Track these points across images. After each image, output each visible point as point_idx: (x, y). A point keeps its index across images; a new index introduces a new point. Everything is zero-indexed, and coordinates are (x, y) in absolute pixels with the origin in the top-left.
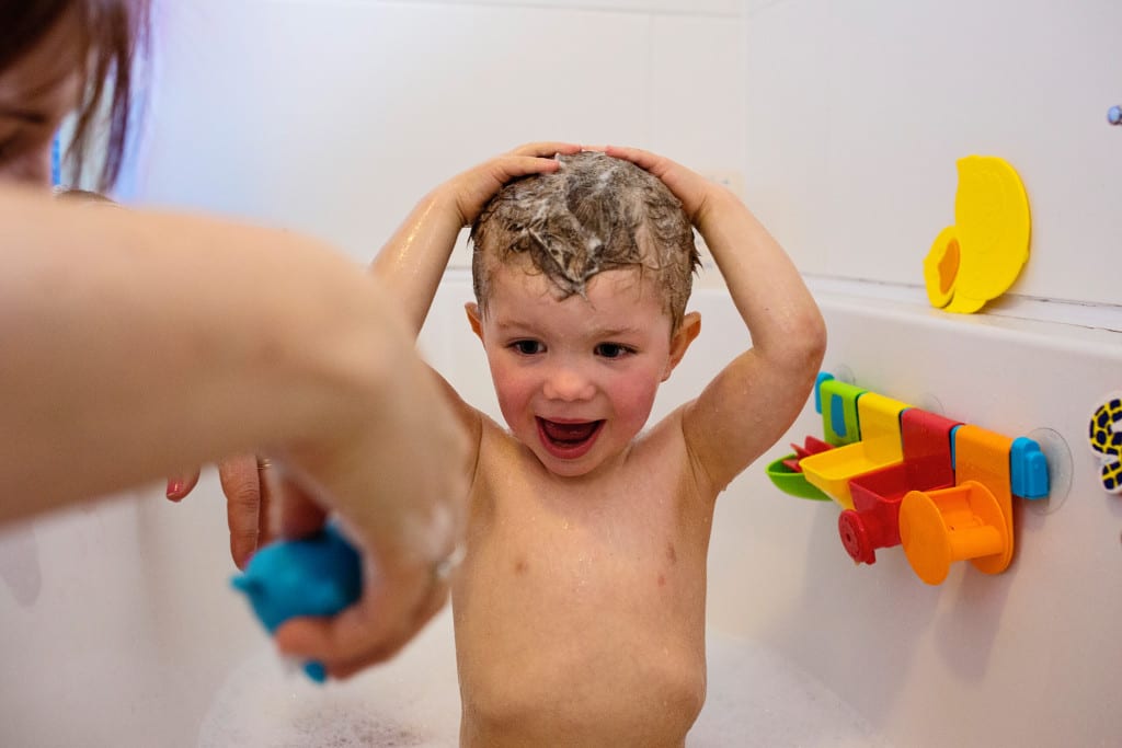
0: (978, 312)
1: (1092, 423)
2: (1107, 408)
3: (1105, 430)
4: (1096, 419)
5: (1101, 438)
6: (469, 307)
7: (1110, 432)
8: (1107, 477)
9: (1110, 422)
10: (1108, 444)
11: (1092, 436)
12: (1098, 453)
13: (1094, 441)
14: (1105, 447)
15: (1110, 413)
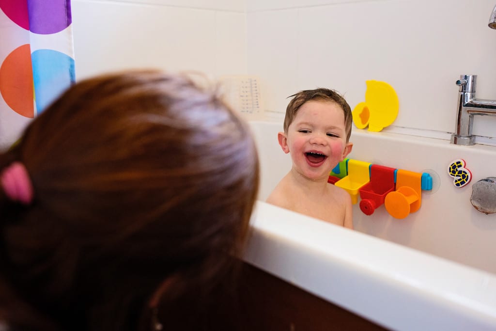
0: (381, 131)
1: (450, 168)
2: (456, 164)
3: (455, 170)
4: (451, 167)
5: (454, 172)
6: (280, 136)
7: (457, 170)
8: (456, 183)
9: (457, 168)
10: (457, 173)
11: (450, 171)
12: (453, 177)
13: (451, 173)
14: (455, 175)
15: (457, 165)
